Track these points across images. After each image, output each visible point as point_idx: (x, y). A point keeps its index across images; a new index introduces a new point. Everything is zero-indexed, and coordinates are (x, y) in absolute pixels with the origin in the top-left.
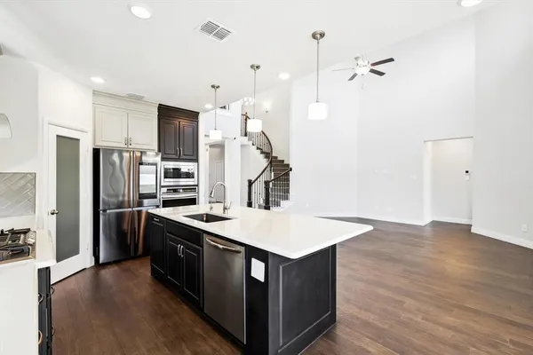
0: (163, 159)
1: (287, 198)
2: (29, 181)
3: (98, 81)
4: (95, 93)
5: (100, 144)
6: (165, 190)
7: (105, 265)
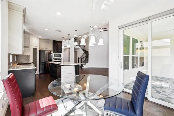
0: (54, 52)
1: (88, 62)
2: (28, 56)
3: (40, 37)
4: (40, 39)
5: (41, 49)
6: (54, 59)
7: (41, 74)
